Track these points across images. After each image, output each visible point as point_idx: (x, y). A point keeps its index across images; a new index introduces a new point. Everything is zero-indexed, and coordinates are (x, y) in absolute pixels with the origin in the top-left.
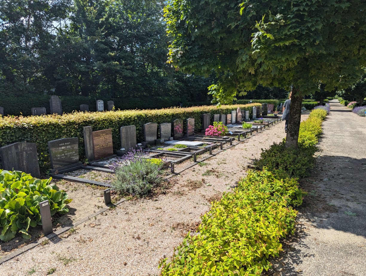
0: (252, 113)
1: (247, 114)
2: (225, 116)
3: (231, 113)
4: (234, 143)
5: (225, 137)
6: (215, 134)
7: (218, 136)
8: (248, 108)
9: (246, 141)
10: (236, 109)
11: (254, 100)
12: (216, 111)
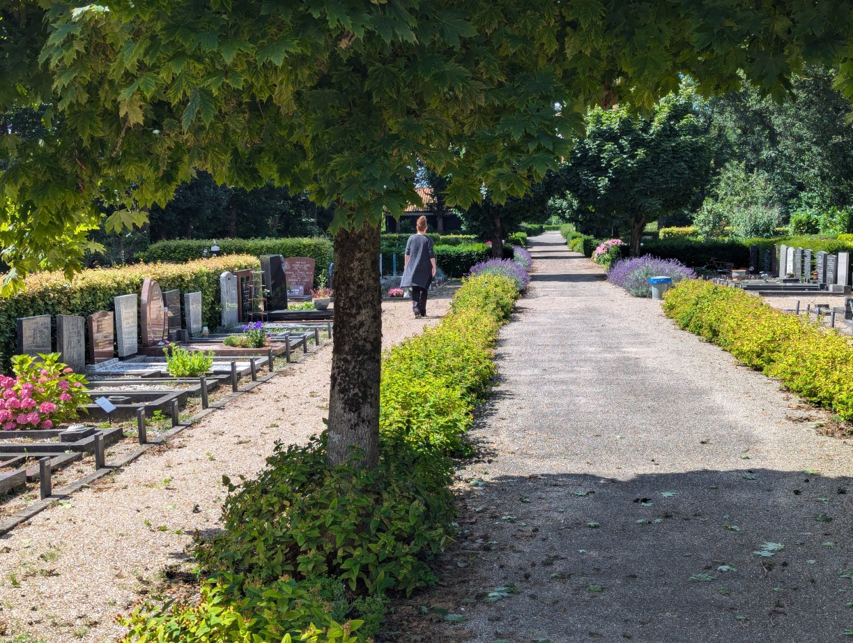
0: (218, 298)
1: (195, 306)
2: (80, 320)
3: (111, 307)
4: (117, 454)
5: (73, 428)
6: (21, 419)
7: (39, 426)
8: (197, 278)
9: (176, 441)
10: (137, 287)
11: (228, 241)
12: (33, 300)
